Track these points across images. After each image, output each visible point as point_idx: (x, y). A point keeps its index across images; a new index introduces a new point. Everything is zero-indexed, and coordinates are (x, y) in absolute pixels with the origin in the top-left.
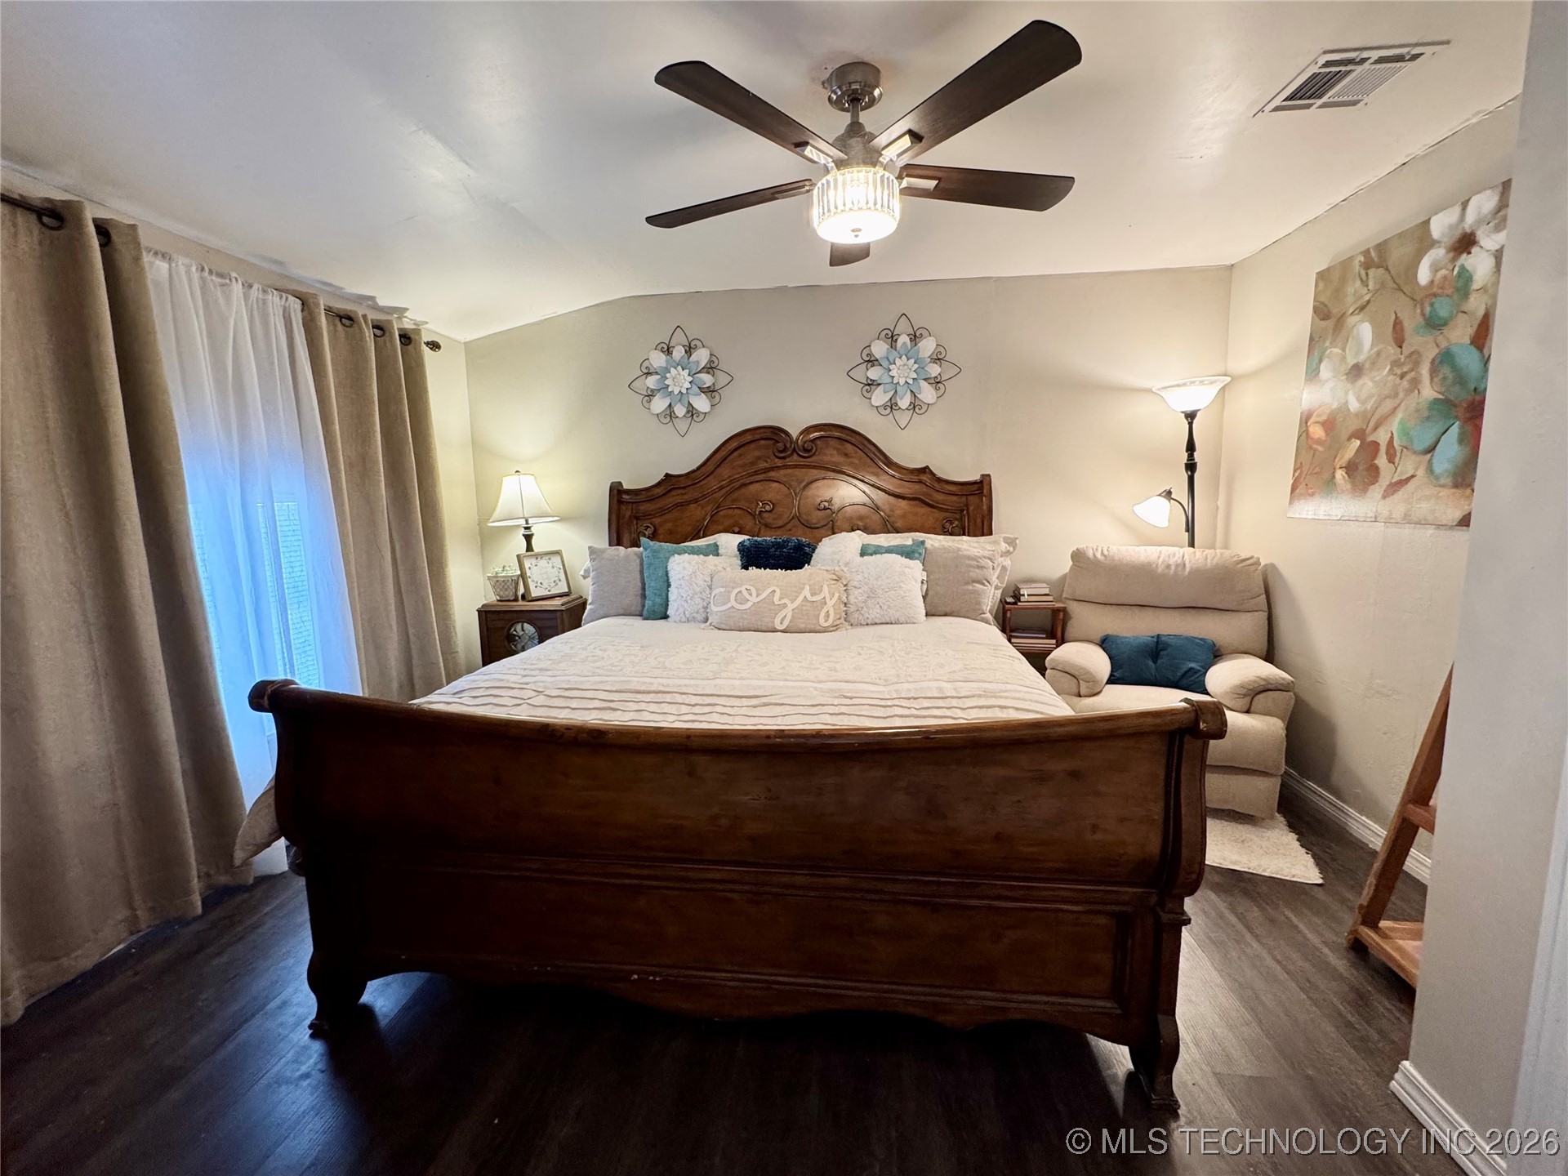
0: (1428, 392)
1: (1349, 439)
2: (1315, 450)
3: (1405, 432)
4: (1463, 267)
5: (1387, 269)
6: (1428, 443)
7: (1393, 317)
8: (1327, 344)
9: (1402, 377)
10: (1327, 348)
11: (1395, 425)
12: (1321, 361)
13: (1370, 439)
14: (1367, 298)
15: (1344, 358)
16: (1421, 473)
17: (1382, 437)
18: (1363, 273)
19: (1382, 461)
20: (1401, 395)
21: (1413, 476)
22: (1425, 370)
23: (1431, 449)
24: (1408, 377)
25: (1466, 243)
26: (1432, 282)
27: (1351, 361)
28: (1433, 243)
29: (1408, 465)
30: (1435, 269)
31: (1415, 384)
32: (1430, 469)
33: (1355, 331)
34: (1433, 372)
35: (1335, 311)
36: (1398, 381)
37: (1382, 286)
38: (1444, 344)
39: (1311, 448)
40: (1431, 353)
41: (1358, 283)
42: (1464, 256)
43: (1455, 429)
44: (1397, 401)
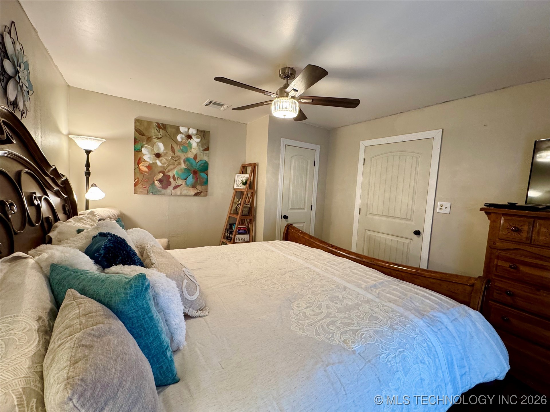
0: (183, 166)
1: (159, 173)
2: (144, 174)
3: (178, 174)
4: (189, 142)
5: (167, 132)
6: (185, 177)
7: (171, 145)
8: (144, 143)
9: (176, 161)
10: (144, 144)
11: (175, 172)
12: (142, 147)
13: (166, 174)
14: (160, 136)
15: (153, 150)
16: (183, 184)
17: (171, 174)
18: (158, 129)
19: (171, 180)
20: (176, 165)
21: (181, 185)
22: (182, 161)
23: (186, 179)
24: (177, 161)
25: (189, 137)
26: (182, 141)
27: (156, 152)
28: (181, 133)
29: (180, 182)
30: (182, 138)
31: (179, 164)
32: (186, 183)
33: (157, 144)
34: (184, 162)
35: (146, 134)
36: (174, 161)
37: (166, 136)
38: (187, 157)
39: (142, 173)
40: (183, 158)
41: (156, 131)
42: (190, 140)
43: (191, 176)
44: (174, 166)
